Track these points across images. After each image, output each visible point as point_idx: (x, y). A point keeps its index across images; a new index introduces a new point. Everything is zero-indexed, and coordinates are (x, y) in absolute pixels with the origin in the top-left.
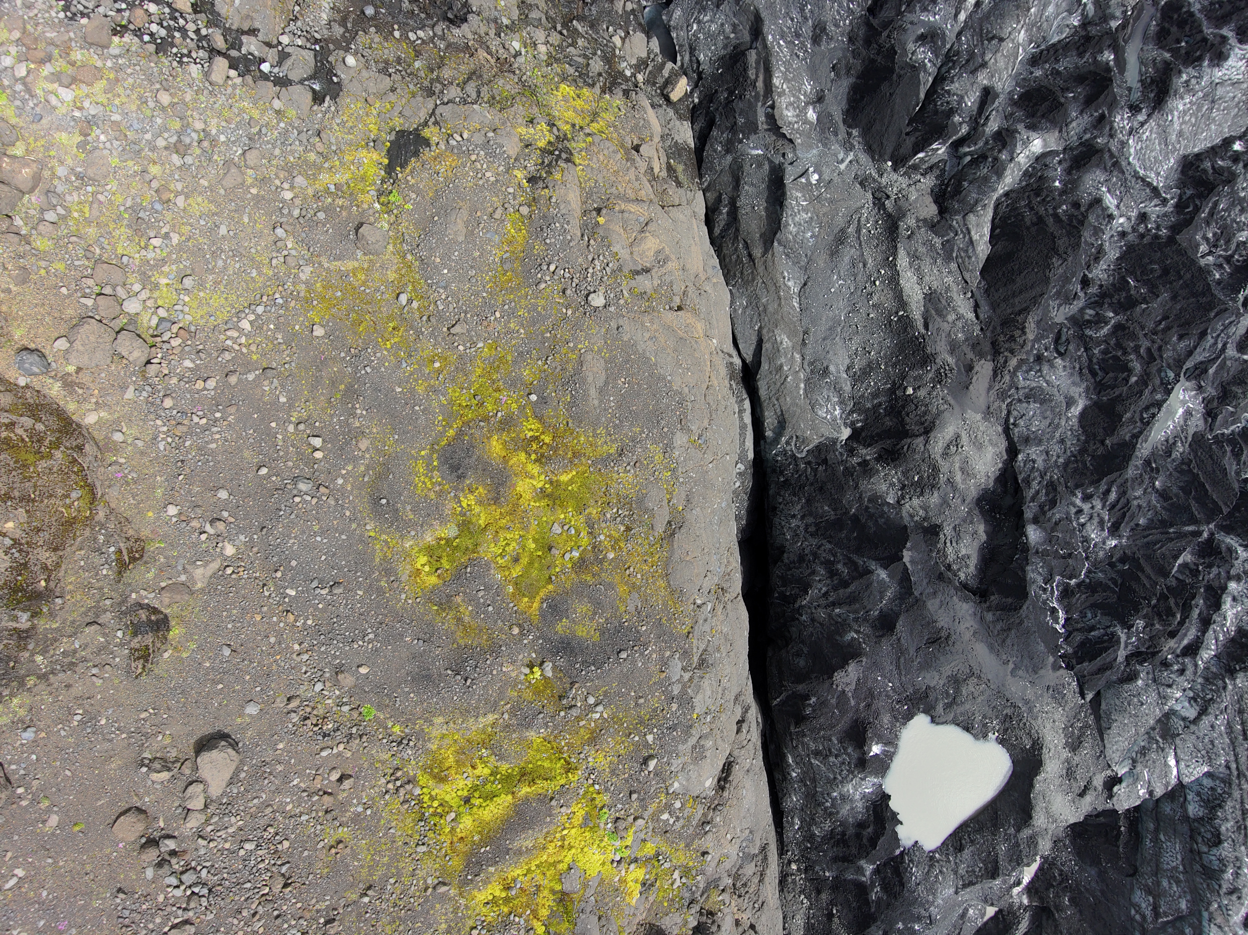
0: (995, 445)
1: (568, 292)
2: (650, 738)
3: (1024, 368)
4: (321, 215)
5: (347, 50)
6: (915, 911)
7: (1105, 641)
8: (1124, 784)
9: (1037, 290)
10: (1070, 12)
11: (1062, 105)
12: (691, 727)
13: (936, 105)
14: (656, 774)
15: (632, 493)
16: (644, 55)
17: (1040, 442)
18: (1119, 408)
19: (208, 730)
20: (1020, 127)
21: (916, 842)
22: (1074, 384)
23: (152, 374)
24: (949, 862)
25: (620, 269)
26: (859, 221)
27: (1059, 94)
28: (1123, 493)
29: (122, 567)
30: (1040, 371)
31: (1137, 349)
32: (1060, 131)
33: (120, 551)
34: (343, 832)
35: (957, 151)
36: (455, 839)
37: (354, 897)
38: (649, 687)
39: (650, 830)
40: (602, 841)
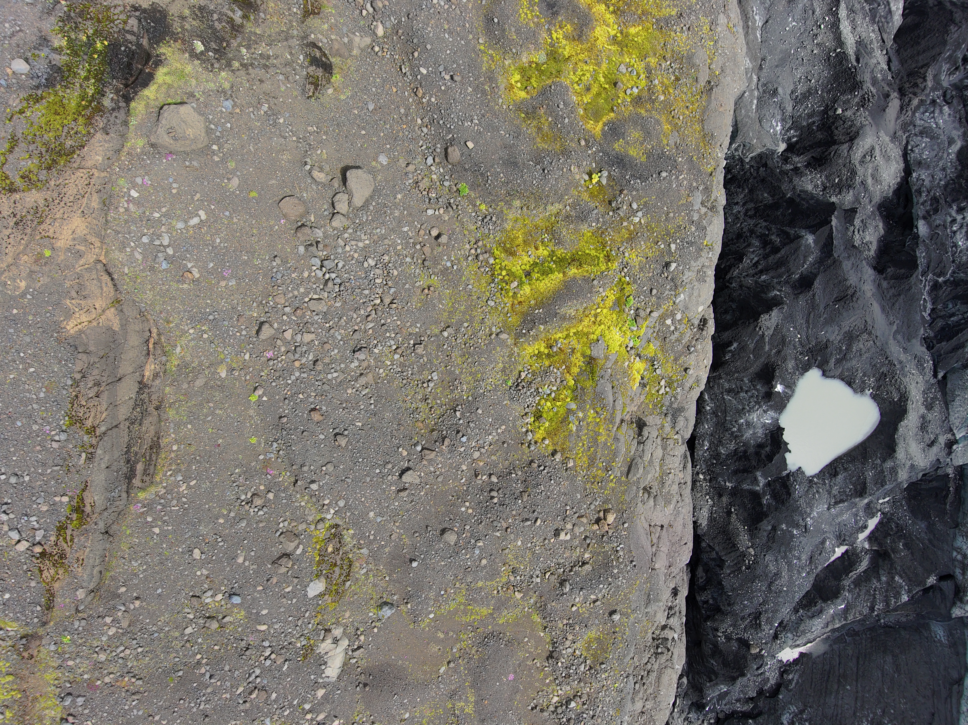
0: (897, 162)
2: (673, 246)
3: (922, 110)
6: (796, 518)
7: (962, 324)
8: (960, 446)
9: (937, 50)
12: (702, 250)
14: (672, 279)
15: (684, 51)
17: (928, 167)
21: (800, 468)
22: (955, 128)
24: (825, 484)
29: (307, 14)
30: (933, 112)
34: (434, 280)
36: (516, 302)
37: (437, 331)
38: (678, 206)
39: (656, 330)
40: (623, 325)
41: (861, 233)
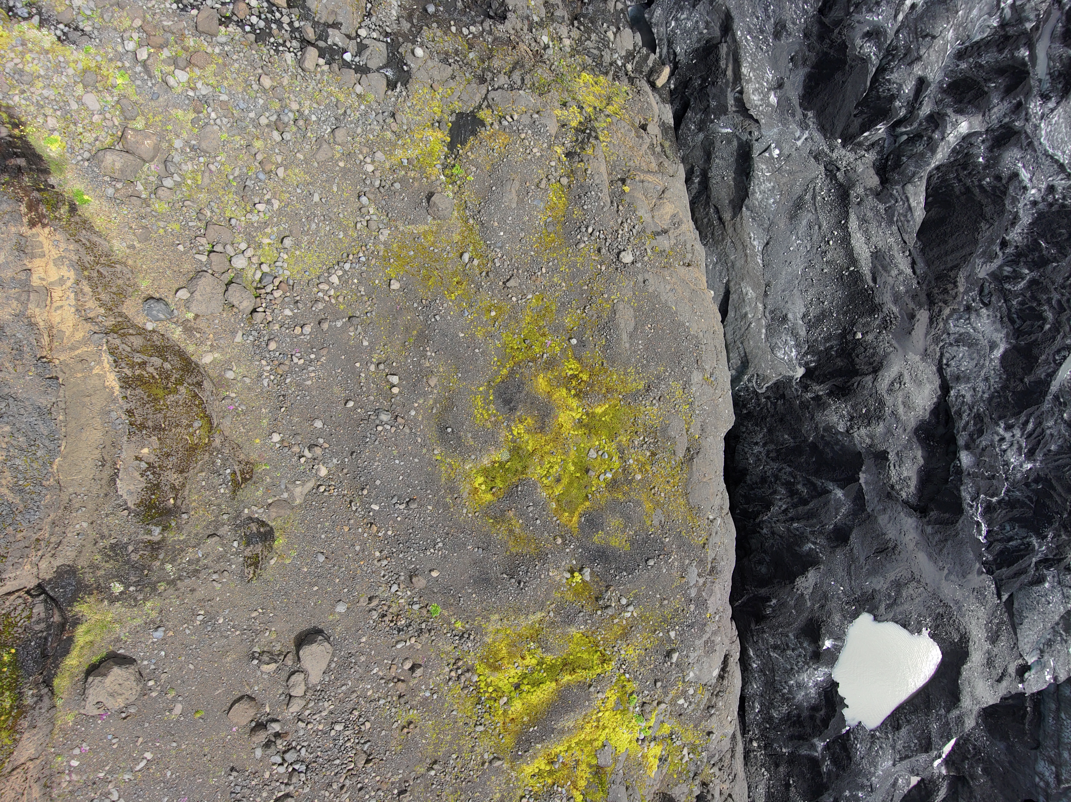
0: (931, 382)
1: (603, 251)
2: (672, 634)
3: (955, 317)
4: (397, 186)
5: (414, 42)
6: (859, 781)
7: (1021, 550)
8: (1033, 671)
9: (967, 250)
10: (990, 15)
11: (986, 93)
12: (705, 625)
13: (878, 92)
14: (677, 666)
15: (657, 423)
16: (631, 48)
17: (968, 380)
18: (1035, 351)
19: (305, 626)
20: (949, 111)
21: (860, 723)
22: (996, 330)
23: (259, 321)
24: (888, 739)
25: (644, 231)
26: (814, 189)
27: (983, 83)
28: (1039, 424)
29: (236, 486)
30: (969, 319)
31: (1049, 300)
32: (984, 115)
33: (234, 473)
34: (413, 714)
35: (894, 130)
36: (507, 720)
37: (423, 770)
38: (672, 590)
39: (668, 713)
40: (630, 722)
41: (897, 468)
